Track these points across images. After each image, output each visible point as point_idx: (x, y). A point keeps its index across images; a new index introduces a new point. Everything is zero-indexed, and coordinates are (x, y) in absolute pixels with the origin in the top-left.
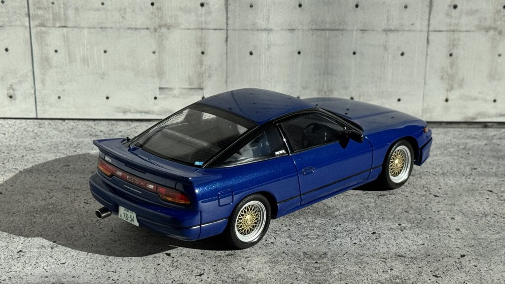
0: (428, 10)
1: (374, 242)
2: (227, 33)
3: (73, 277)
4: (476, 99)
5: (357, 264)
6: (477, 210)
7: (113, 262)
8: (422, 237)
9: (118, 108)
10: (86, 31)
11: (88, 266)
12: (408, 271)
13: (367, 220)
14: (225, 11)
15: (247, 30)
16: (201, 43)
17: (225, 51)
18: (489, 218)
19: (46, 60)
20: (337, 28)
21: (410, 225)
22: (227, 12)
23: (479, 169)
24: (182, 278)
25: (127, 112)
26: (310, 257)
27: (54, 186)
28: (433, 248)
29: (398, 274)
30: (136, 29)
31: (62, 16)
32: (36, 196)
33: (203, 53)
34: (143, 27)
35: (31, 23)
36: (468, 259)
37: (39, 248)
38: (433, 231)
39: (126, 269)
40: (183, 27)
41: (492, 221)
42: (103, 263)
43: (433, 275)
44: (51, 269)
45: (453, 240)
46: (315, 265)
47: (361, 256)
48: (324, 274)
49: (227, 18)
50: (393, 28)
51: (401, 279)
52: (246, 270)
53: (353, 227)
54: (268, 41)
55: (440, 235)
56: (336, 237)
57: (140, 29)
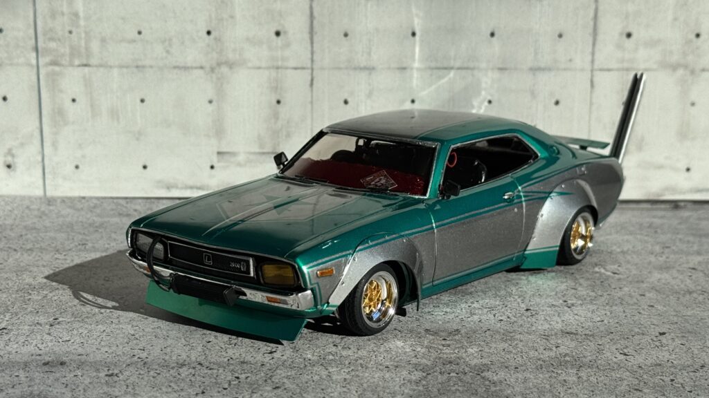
0: (590, 40)
1: (529, 319)
2: (312, 74)
3: (79, 355)
4: (660, 167)
5: (506, 341)
6: (676, 287)
7: (141, 339)
8: (599, 314)
9: (159, 182)
10: (115, 72)
11: (103, 343)
12: (582, 348)
13: (516, 297)
14: (309, 41)
15: (340, 69)
16: (276, 88)
17: (310, 99)
18: (695, 295)
19: (59, 113)
20: (466, 65)
21: (580, 302)
22: (312, 43)
23: (674, 248)
24: (244, 355)
25: (173, 187)
26: (436, 333)
27: (62, 264)
28: (617, 325)
29: (568, 352)
30: (186, 68)
31: (83, 50)
32: (35, 274)
33: (278, 102)
34: (194, 65)
35: (40, 60)
36: (670, 337)
37: (31, 326)
38: (614, 308)
39: (159, 346)
40: (250, 65)
41: (701, 298)
42: (125, 341)
43: (621, 353)
44: (47, 346)
45: (645, 316)
46: (443, 342)
47: (511, 333)
48: (456, 351)
49: (312, 53)
50: (543, 65)
51: (573, 357)
52: (340, 348)
53: (497, 303)
54: (369, 84)
55: (626, 311)
56: (472, 314)
57: (192, 68)
